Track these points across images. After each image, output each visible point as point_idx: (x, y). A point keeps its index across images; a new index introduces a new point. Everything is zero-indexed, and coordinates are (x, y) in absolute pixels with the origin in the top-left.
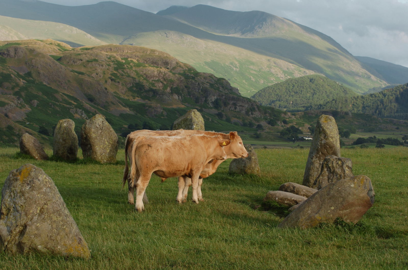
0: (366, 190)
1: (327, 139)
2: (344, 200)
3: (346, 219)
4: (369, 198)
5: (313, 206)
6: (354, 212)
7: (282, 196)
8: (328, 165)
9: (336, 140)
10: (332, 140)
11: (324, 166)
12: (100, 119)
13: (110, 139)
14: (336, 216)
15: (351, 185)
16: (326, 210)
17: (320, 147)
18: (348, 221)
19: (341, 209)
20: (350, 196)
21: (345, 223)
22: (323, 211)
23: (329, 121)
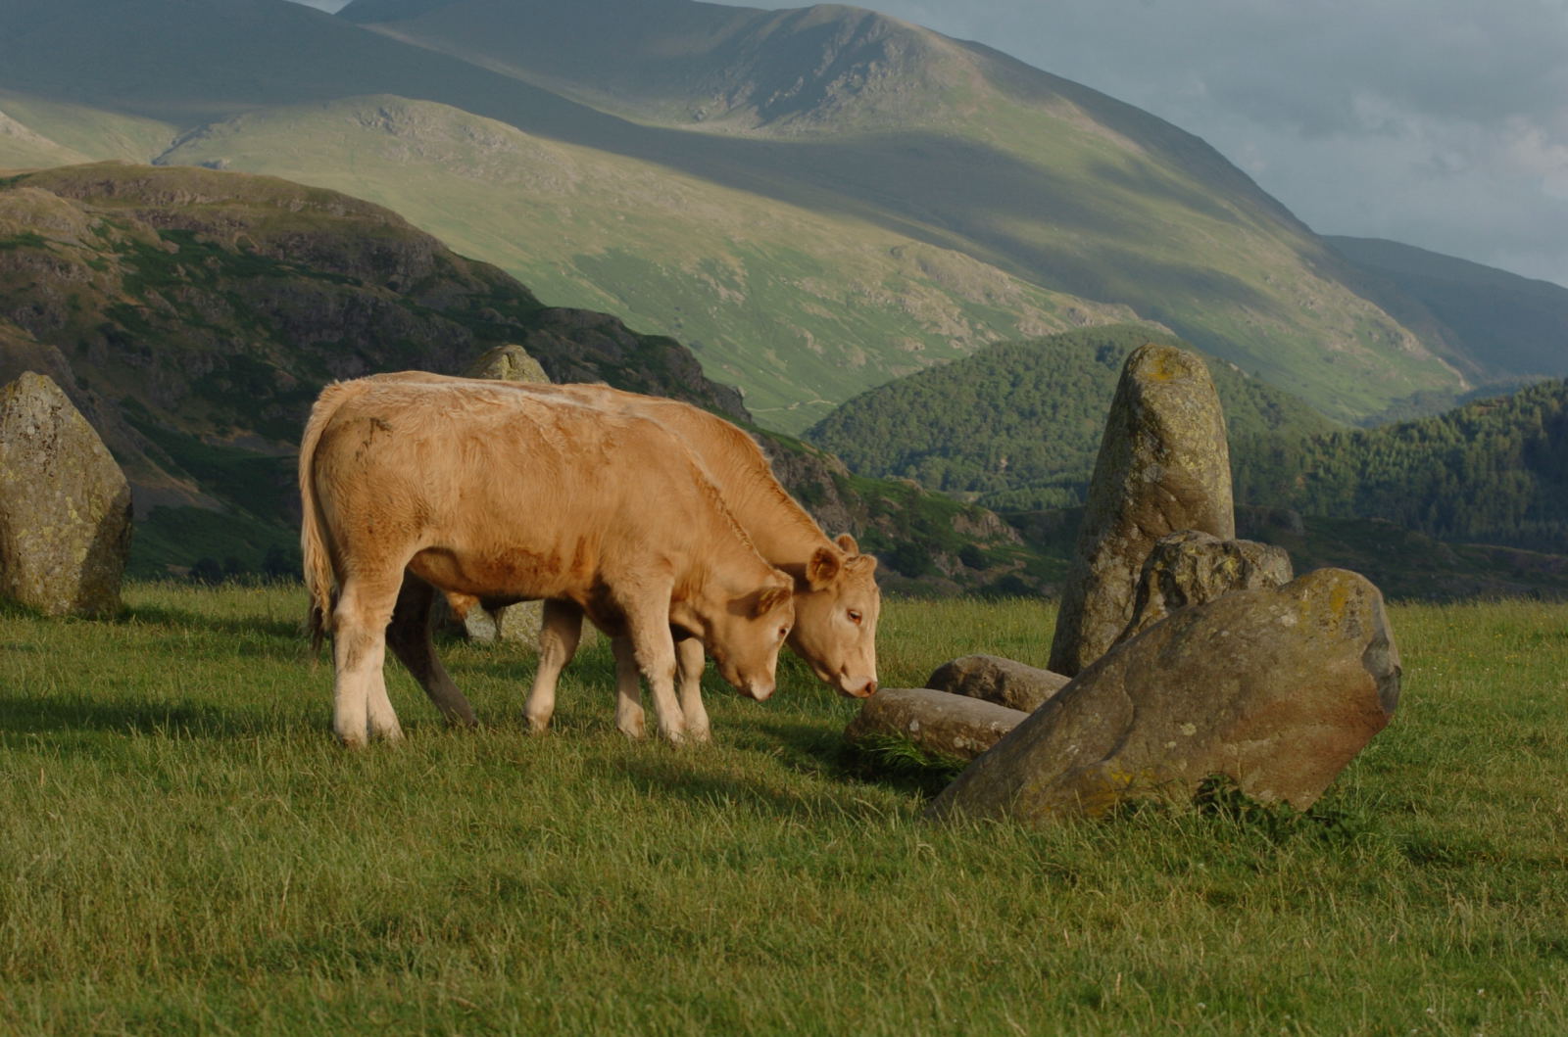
0: (1356, 641)
1: (1167, 461)
2: (1244, 690)
3: (1257, 787)
4: (1374, 685)
6: (1299, 751)
7: (939, 715)
8: (1173, 578)
9: (1215, 466)
10: (1191, 467)
11: (1154, 581)
12: (43, 396)
13: (89, 496)
14: (1209, 767)
15: (1284, 618)
16: (1157, 741)
17: (1135, 501)
18: (1268, 796)
19: (1232, 732)
20: (1279, 672)
21: (1250, 802)
22: (1143, 744)
23: (1178, 373)
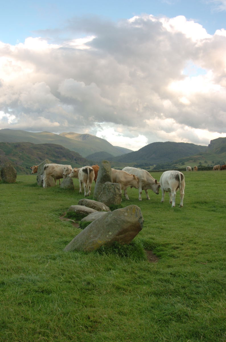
0: (137, 218)
2: (119, 227)
4: (140, 224)
5: (94, 231)
6: (128, 236)
7: (78, 209)
14: (114, 240)
15: (125, 214)
16: (105, 235)
19: (117, 234)
20: (125, 224)
23: (106, 163)
